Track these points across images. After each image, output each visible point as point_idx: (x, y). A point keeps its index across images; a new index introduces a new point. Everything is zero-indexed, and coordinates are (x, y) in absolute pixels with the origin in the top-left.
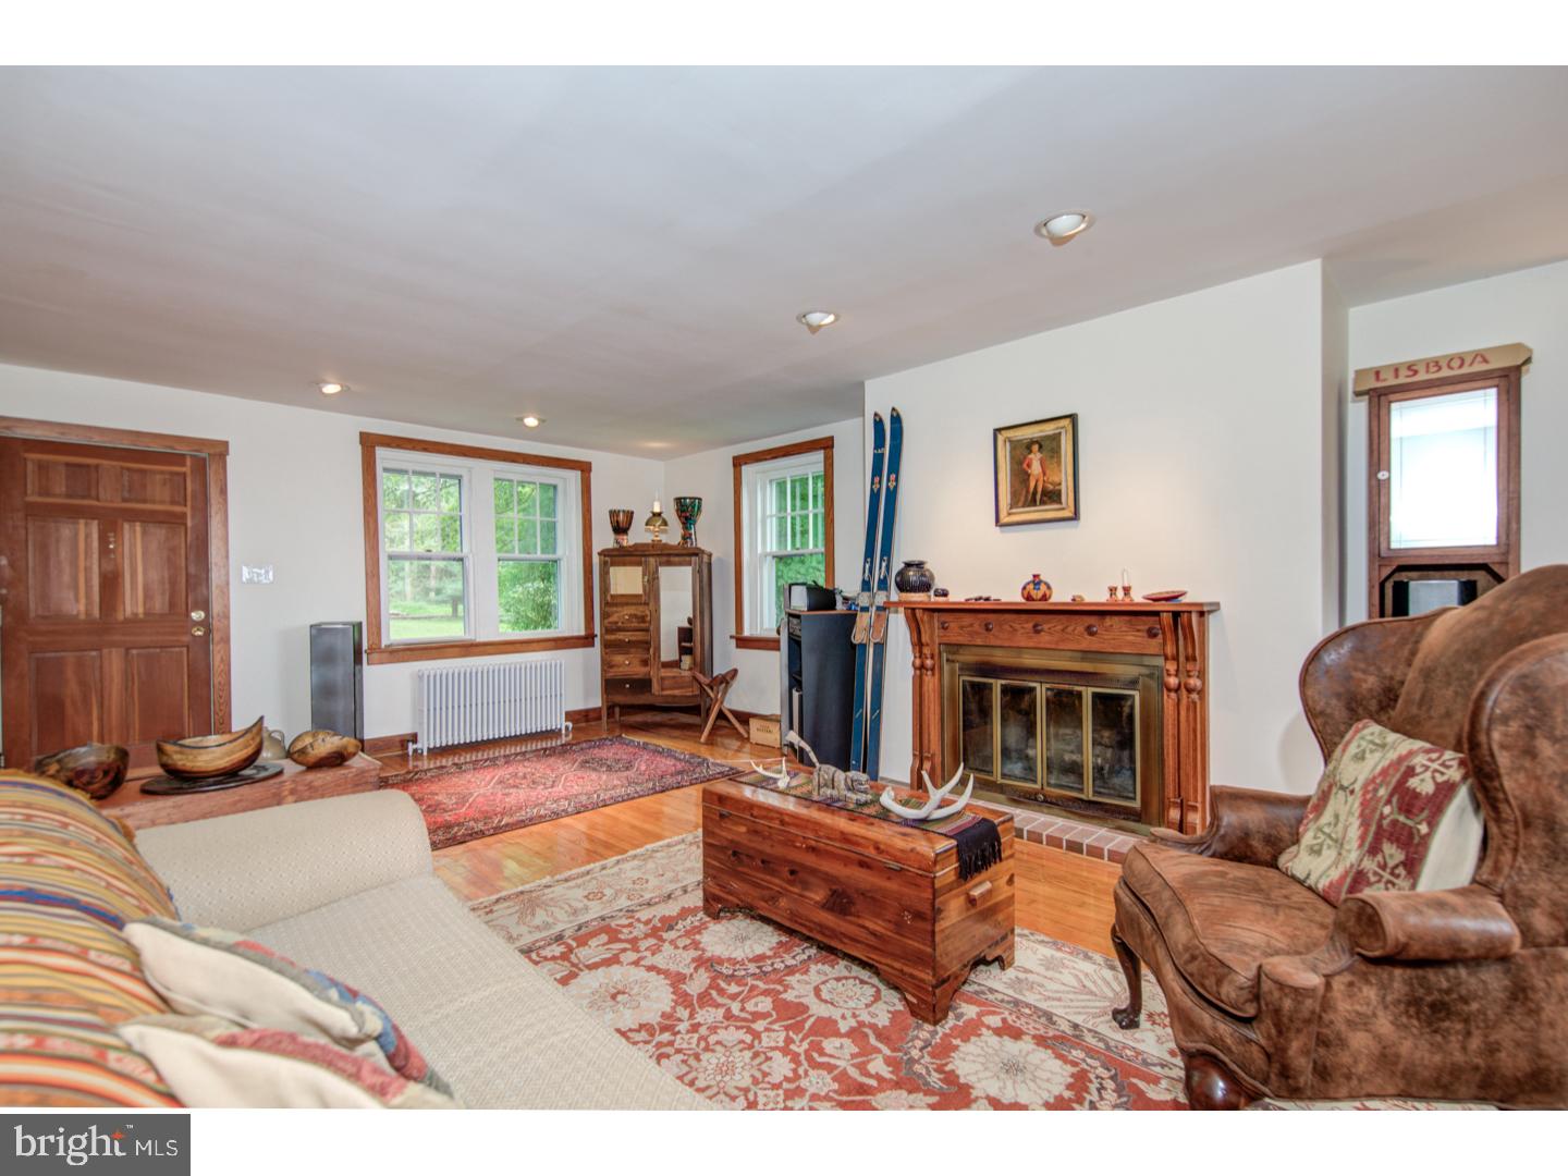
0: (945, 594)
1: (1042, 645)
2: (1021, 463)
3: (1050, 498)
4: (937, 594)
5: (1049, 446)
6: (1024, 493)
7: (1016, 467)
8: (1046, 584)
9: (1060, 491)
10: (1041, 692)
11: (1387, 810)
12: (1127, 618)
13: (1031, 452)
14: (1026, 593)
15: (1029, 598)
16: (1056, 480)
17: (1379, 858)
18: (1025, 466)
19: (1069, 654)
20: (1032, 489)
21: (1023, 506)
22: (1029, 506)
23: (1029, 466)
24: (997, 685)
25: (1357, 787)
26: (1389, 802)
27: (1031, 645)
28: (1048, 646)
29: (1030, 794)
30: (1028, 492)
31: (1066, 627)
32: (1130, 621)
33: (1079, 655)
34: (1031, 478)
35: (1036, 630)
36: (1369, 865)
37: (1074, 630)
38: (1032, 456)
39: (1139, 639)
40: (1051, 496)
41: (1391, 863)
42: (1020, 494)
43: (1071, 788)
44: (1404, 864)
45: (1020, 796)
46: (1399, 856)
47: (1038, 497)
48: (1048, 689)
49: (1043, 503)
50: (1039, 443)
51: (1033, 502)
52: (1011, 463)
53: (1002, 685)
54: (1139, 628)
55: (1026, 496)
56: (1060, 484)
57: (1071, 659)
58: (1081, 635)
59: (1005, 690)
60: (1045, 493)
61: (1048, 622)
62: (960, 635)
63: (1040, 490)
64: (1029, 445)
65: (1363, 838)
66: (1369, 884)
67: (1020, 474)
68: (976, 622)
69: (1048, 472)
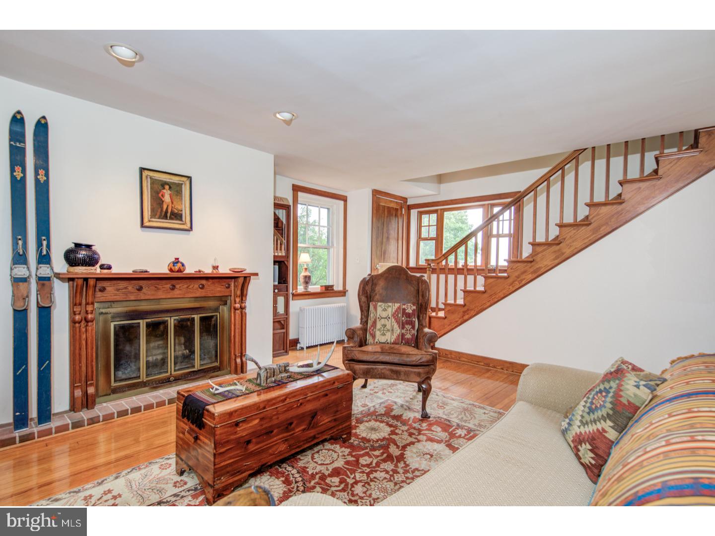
0: (109, 268)
1: (176, 296)
2: (158, 193)
3: (175, 217)
4: (102, 267)
5: (176, 189)
6: (159, 211)
7: (154, 194)
8: (181, 263)
9: (182, 215)
10: (172, 321)
11: (403, 319)
12: (217, 280)
13: (164, 189)
14: (169, 268)
15: (171, 270)
16: (179, 208)
17: (405, 329)
18: (160, 195)
19: (188, 299)
20: (164, 210)
21: (159, 218)
22: (162, 219)
23: (163, 196)
24: (143, 323)
25: (390, 316)
26: (403, 317)
27: (169, 297)
28: (179, 296)
29: (165, 379)
30: (162, 210)
31: (190, 285)
32: (219, 281)
33: (193, 299)
34: (164, 203)
35: (173, 288)
36: (403, 331)
37: (193, 287)
38: (164, 191)
39: (223, 289)
40: (177, 216)
41: (409, 329)
42: (157, 211)
43: (188, 368)
44: (412, 328)
45: (157, 384)
46: (410, 327)
47: (169, 215)
48: (175, 320)
49: (171, 218)
50: (171, 186)
51: (165, 217)
52: (151, 192)
53: (147, 323)
54: (222, 284)
55: (161, 213)
56: (182, 211)
57: (190, 302)
58: (197, 289)
59: (148, 325)
60: (173, 213)
61: (178, 284)
62: (116, 295)
63: (169, 211)
64: (164, 184)
65: (399, 326)
66: (405, 335)
67: (157, 200)
68: (131, 287)
69: (174, 203)
